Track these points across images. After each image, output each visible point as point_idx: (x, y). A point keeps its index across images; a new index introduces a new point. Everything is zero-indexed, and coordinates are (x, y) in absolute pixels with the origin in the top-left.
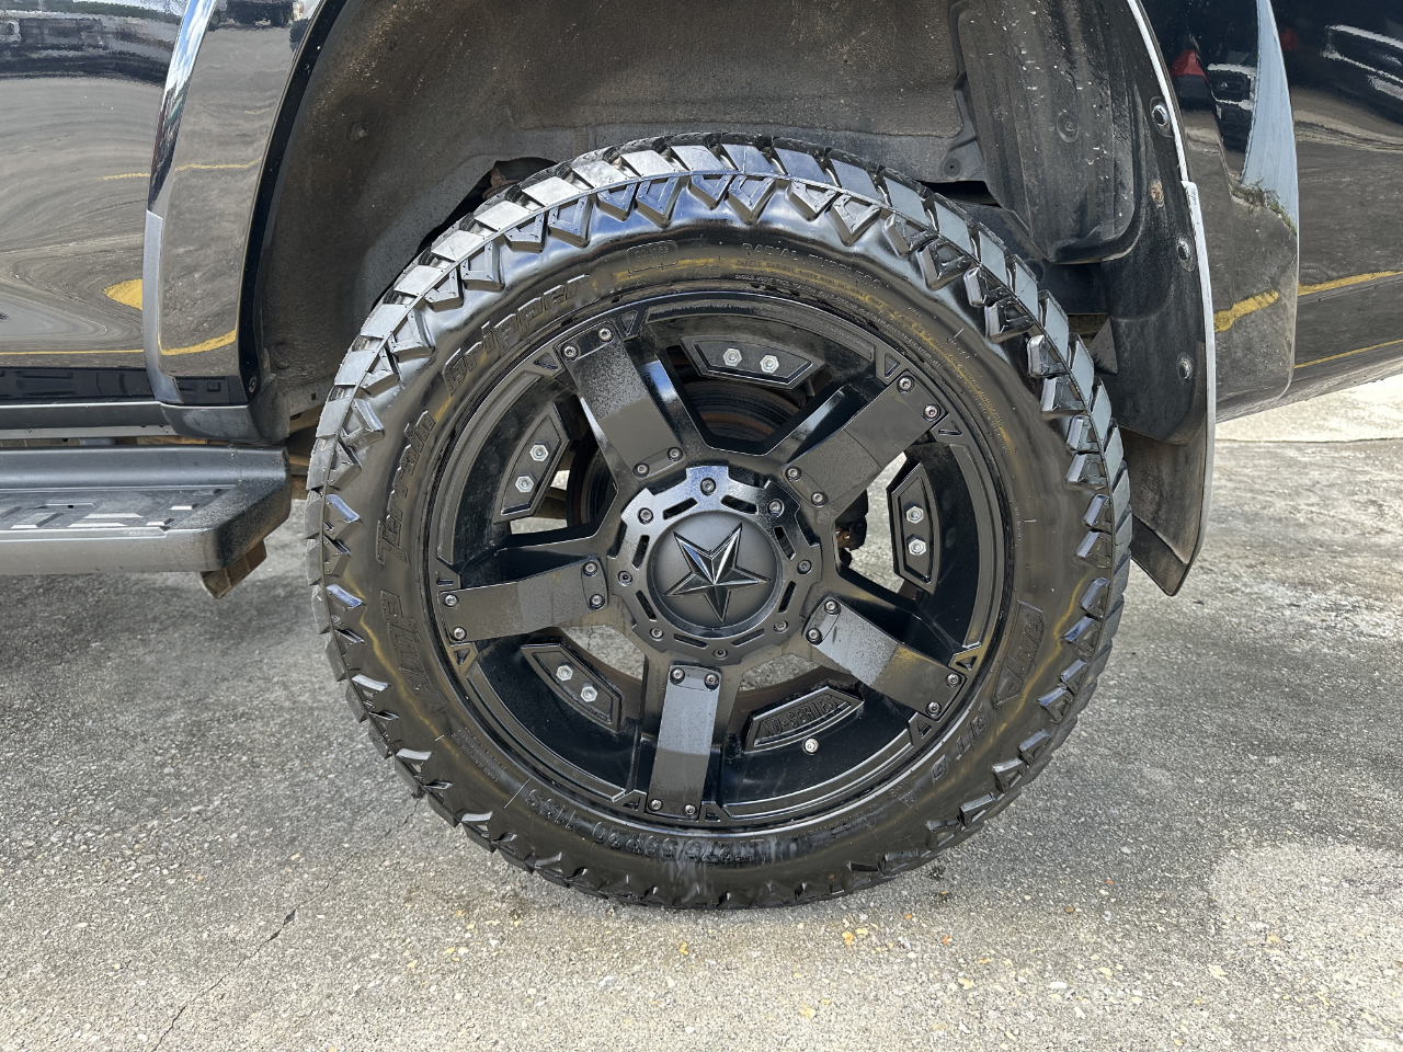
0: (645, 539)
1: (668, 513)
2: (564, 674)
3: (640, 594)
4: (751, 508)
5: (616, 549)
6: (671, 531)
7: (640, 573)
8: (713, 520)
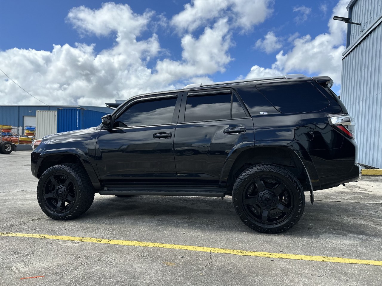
0: (261, 196)
1: (263, 194)
2: (253, 209)
3: (261, 201)
4: (271, 193)
5: (258, 197)
6: (263, 195)
7: (261, 199)
8: (267, 194)
